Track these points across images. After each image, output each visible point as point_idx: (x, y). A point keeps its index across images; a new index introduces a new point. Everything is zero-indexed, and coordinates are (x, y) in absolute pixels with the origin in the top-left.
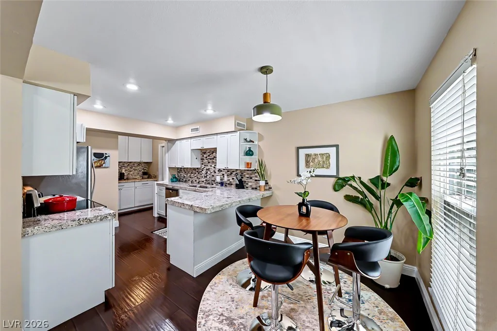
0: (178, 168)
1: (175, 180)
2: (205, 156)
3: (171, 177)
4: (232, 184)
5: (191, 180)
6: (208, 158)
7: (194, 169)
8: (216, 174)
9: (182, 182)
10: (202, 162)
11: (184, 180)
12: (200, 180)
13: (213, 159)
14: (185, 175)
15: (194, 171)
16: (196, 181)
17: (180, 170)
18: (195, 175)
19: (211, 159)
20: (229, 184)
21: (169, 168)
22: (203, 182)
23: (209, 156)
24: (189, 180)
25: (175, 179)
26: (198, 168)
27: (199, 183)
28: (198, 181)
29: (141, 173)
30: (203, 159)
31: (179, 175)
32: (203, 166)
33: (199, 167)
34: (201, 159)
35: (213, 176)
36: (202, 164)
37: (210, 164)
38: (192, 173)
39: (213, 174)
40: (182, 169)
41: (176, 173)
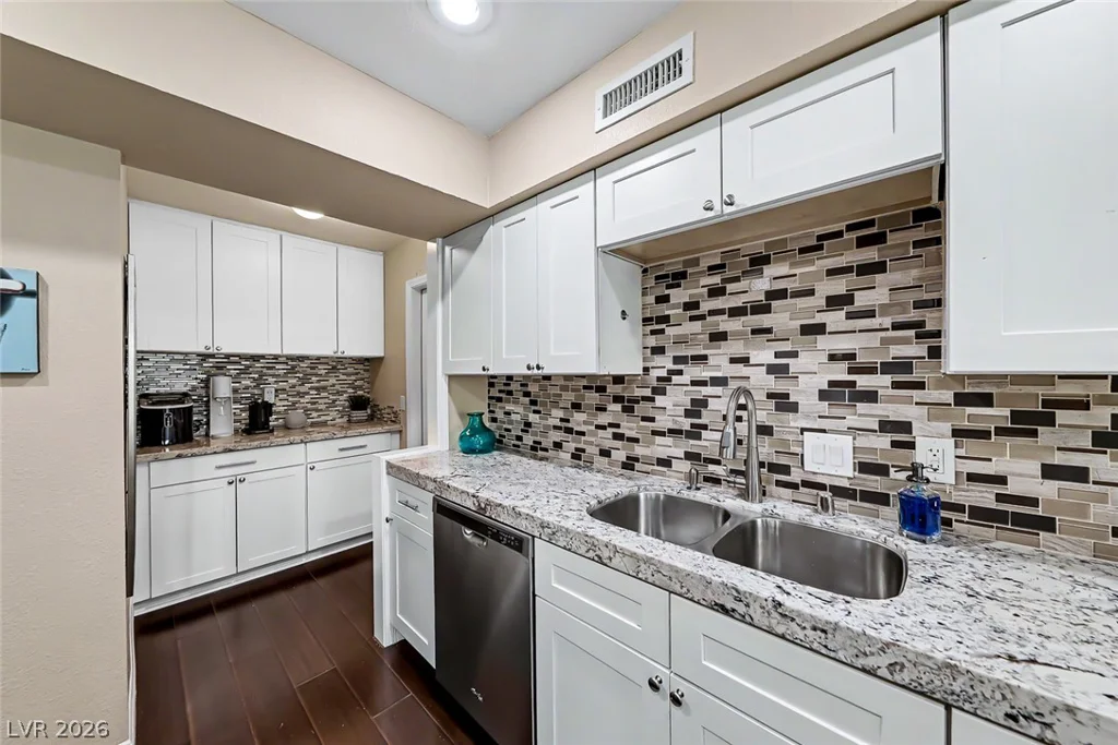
0: (492, 381)
1: (479, 440)
2: (679, 296)
3: (460, 427)
4: (1048, 524)
5: (571, 446)
6: (705, 306)
7: (596, 384)
8: (795, 421)
9: (516, 450)
10: (652, 341)
11: (528, 440)
12: (639, 450)
13: (766, 309)
14: (533, 418)
15: (592, 398)
16: (605, 453)
17: (501, 388)
18: (603, 419)
19: (735, 312)
20: (980, 515)
21: (451, 377)
22: (666, 463)
23: (716, 292)
24: (558, 445)
25: (482, 439)
26: (618, 380)
27: (626, 466)
28: (620, 455)
29: (343, 400)
30: (665, 319)
31: (500, 415)
32: (664, 363)
33: (632, 366)
34: (646, 321)
35: (765, 430)
36: (658, 350)
37: (735, 348)
38: (576, 406)
39: (762, 417)
40: (514, 386)
41: (481, 406)
